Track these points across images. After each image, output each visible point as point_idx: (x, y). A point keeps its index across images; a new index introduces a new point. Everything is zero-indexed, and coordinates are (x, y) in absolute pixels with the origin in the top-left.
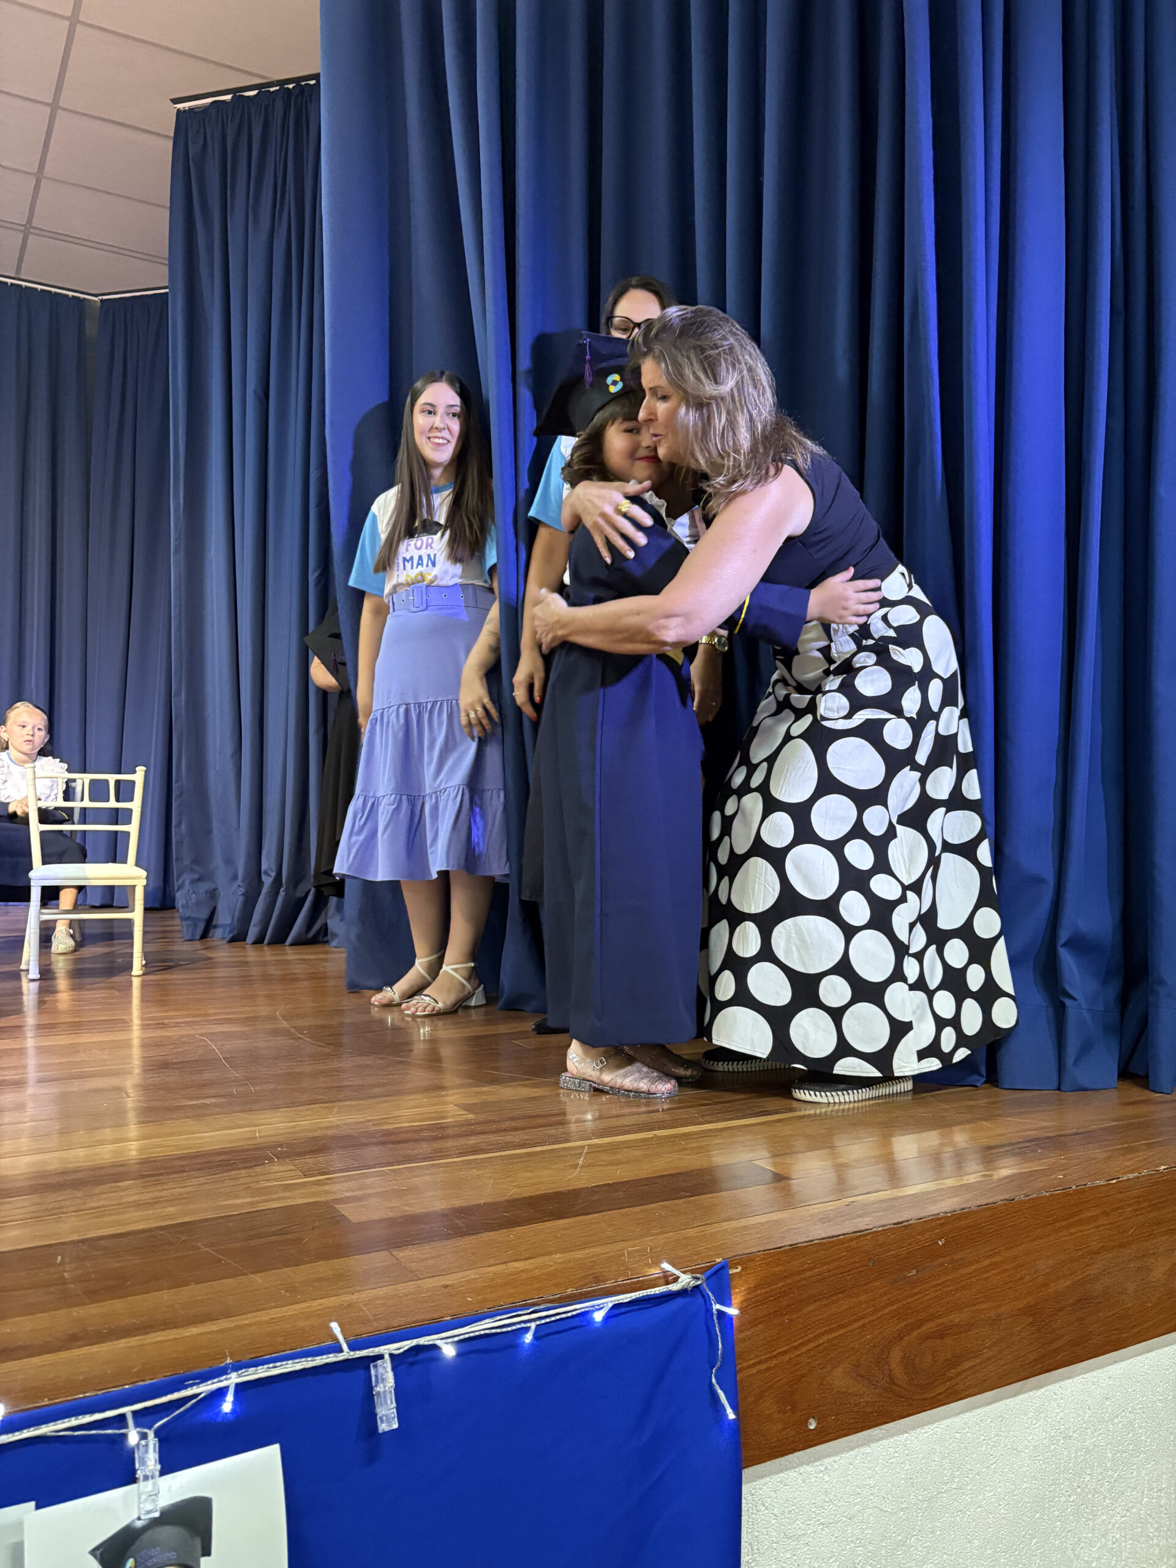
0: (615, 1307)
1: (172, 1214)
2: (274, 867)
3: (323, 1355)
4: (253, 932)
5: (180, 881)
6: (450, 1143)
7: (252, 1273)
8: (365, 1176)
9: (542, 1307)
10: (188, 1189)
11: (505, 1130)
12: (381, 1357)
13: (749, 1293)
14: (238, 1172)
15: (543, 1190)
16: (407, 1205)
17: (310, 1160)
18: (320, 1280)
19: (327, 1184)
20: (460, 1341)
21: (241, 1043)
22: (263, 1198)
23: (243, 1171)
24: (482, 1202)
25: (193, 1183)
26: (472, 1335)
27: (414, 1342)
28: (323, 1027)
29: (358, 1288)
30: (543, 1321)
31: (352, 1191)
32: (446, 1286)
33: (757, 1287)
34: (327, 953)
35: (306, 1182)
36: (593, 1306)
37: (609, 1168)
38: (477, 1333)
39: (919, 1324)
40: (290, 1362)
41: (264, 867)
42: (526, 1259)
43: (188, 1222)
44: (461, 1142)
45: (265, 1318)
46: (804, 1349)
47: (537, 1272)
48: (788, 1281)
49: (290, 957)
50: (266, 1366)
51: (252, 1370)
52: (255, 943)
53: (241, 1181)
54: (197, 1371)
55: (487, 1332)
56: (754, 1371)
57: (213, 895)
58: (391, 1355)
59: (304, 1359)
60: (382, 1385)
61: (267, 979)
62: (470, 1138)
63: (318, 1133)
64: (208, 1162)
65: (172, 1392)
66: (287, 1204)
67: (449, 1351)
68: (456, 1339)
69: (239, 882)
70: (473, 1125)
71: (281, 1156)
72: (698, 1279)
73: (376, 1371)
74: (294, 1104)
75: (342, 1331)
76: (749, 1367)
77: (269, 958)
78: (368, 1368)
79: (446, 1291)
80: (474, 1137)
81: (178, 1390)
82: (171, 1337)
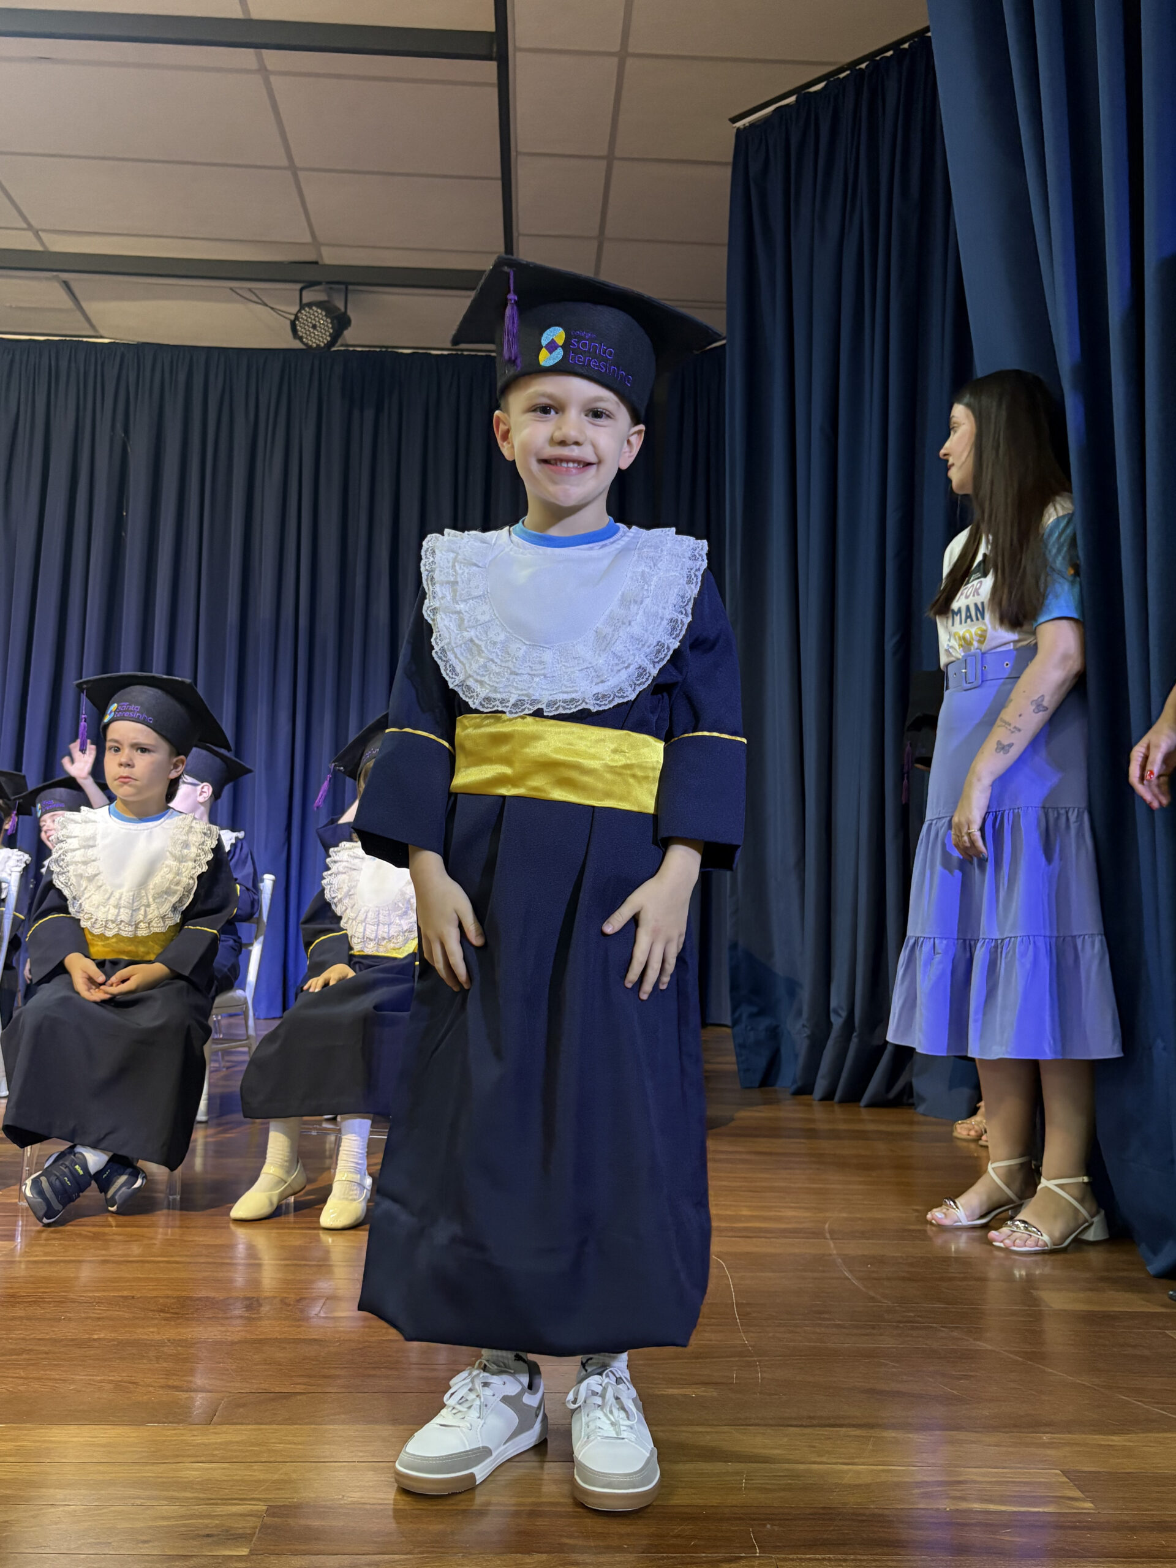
2: (844, 1004)
4: (821, 1085)
5: (737, 1015)
34: (912, 1123)
41: (833, 1004)
49: (865, 1126)
52: (822, 1099)
57: (774, 1034)
69: (805, 1021)
70: (1088, 1528)
77: (836, 1125)
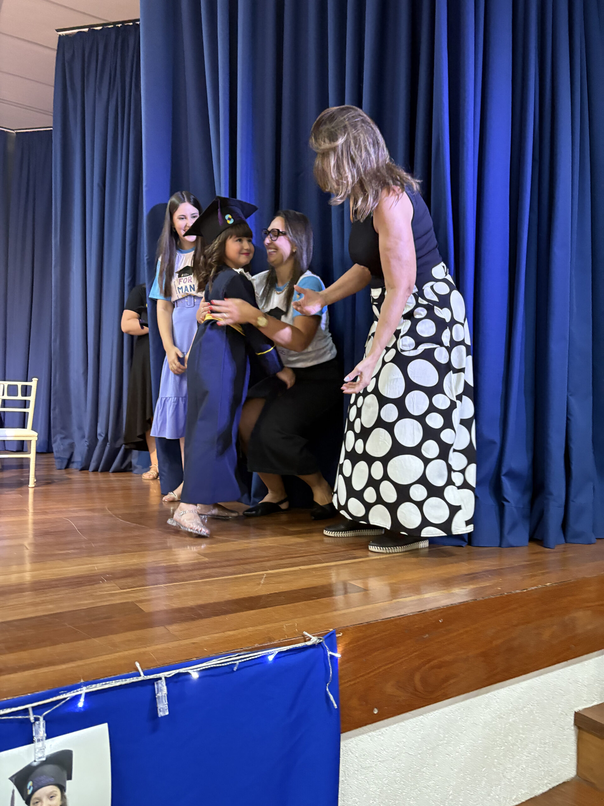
0: (280, 653)
1: (51, 609)
2: (104, 431)
3: (130, 678)
4: (92, 466)
5: (55, 438)
6: (196, 573)
7: (94, 638)
8: (152, 589)
9: (242, 653)
10: (60, 596)
11: (224, 566)
12: (160, 679)
13: (346, 646)
14: (85, 587)
15: (242, 596)
16: (174, 603)
17: (123, 581)
18: (129, 641)
19: (133, 593)
20: (201, 671)
21: (86, 522)
22: (98, 600)
23: (89, 587)
24: (212, 601)
25: (63, 593)
26: (207, 667)
27: (177, 671)
28: (130, 514)
29: (149, 645)
30: (243, 660)
31: (145, 596)
32: (194, 643)
33: (349, 644)
34: (131, 476)
35: (122, 592)
36: (268, 653)
37: (277, 585)
38: (209, 667)
39: (430, 661)
40: (114, 681)
41: (99, 431)
42: (234, 630)
43: (60, 613)
44: (202, 572)
45: (100, 660)
46: (372, 674)
47: (240, 636)
48: (366, 640)
49: (112, 479)
50: (101, 684)
51: (94, 686)
52: (93, 471)
53: (88, 592)
54: (65, 686)
55: (215, 666)
56: (348, 685)
57: (72, 446)
58: (166, 678)
59: (121, 680)
60: (160, 693)
61: (100, 489)
62: (206, 570)
63: (127, 568)
64: (70, 582)
65: (52, 697)
66: (112, 603)
67: (195, 675)
68: (199, 669)
69: (86, 439)
70: (207, 563)
71: (108, 579)
72: (321, 639)
73: (158, 686)
74: (115, 553)
75: (141, 666)
76: (345, 683)
77: (101, 479)
78: (154, 684)
79: (194, 645)
80: (208, 570)
81: (55, 696)
82: (52, 670)
